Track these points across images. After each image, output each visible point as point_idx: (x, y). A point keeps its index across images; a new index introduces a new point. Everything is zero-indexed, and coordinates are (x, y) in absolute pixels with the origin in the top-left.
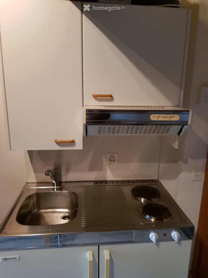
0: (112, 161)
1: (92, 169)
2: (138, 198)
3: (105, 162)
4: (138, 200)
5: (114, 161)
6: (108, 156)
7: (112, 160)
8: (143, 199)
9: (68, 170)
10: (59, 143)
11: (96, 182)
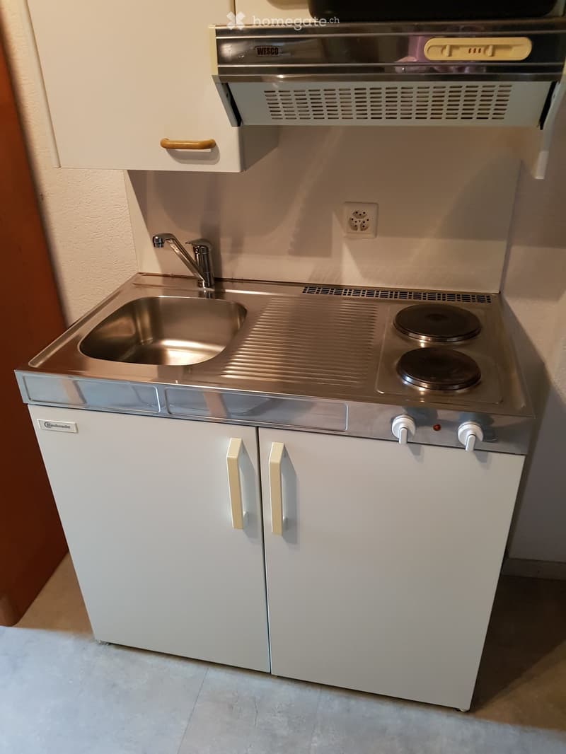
0: (359, 229)
1: (300, 248)
2: (411, 334)
3: (339, 230)
4: (408, 340)
5: (363, 228)
6: (348, 212)
7: (358, 225)
8: (424, 337)
9: (237, 247)
10: (171, 148)
11: (311, 288)
